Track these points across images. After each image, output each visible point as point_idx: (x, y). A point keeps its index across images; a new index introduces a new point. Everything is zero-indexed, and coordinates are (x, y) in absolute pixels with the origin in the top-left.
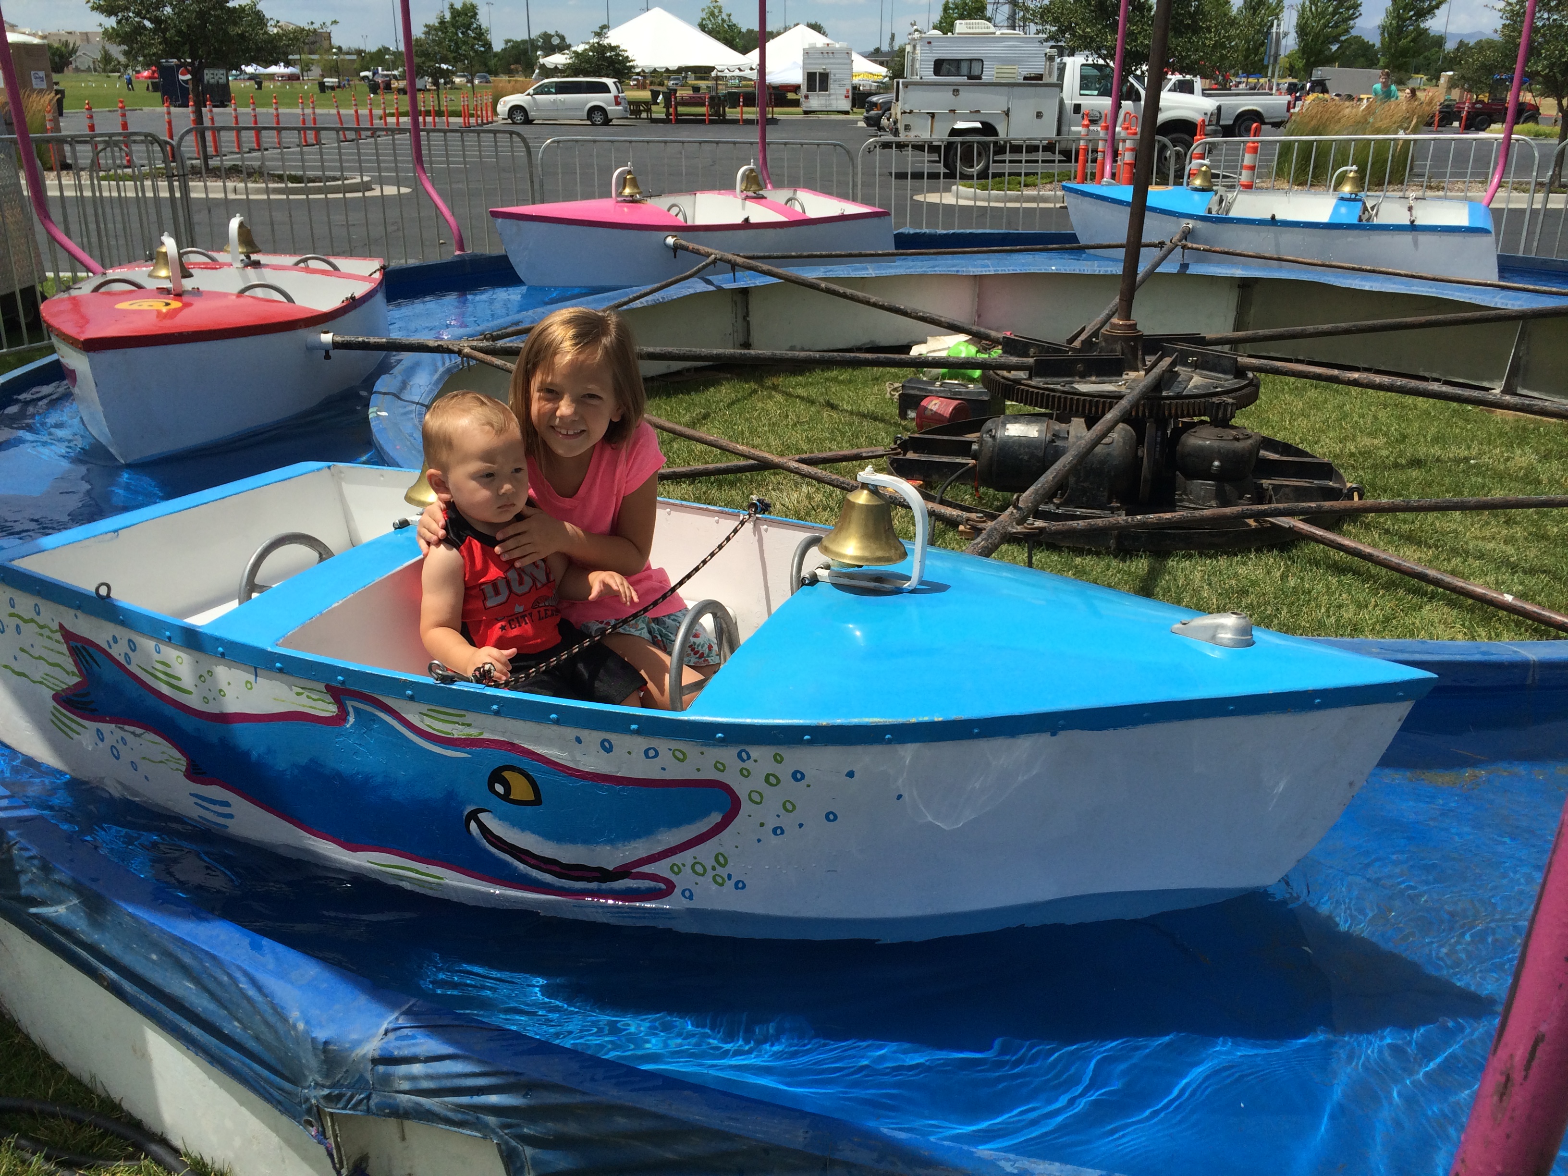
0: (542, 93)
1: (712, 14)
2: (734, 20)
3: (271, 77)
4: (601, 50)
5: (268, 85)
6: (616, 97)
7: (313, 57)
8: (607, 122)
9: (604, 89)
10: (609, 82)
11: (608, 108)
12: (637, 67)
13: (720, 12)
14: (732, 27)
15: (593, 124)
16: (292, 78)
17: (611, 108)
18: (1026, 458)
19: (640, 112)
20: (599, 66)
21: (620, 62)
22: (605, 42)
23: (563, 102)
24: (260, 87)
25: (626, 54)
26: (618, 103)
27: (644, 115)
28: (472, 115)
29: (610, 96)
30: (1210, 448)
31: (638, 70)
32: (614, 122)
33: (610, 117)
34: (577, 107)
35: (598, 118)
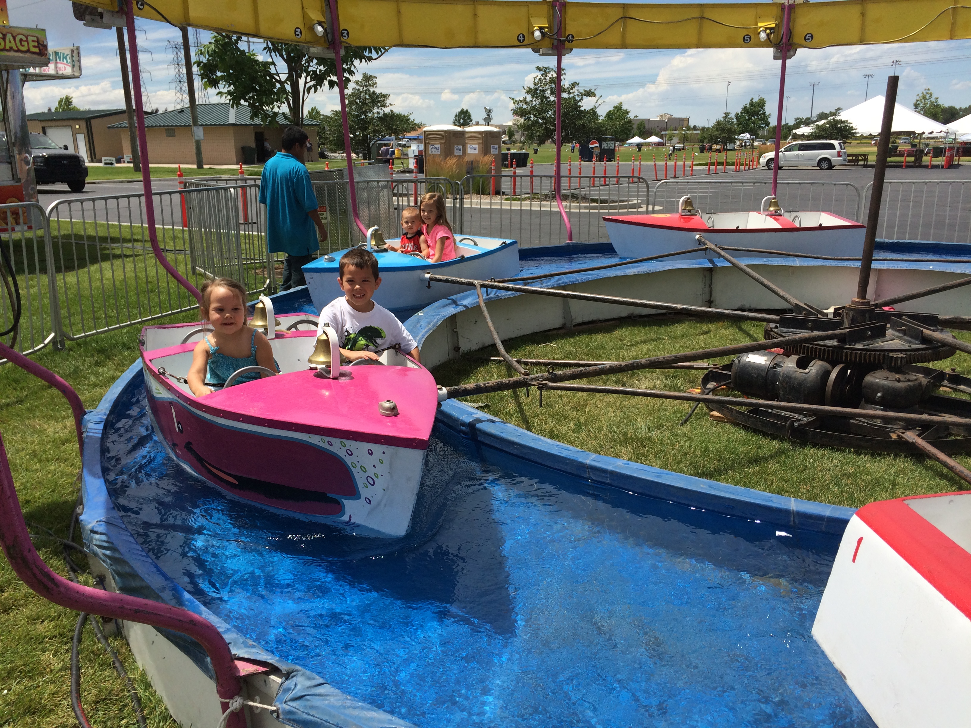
0: (790, 150)
1: (924, 98)
2: (940, 102)
3: (648, 144)
4: (835, 123)
5: (644, 149)
6: (839, 152)
7: (675, 132)
8: (831, 167)
9: (832, 147)
10: (836, 143)
11: (833, 159)
12: (858, 133)
13: (931, 96)
14: (937, 106)
15: (821, 169)
16: (659, 144)
17: (835, 159)
18: (755, 376)
19: (858, 160)
20: (831, 133)
21: (847, 130)
22: (838, 118)
23: (802, 156)
24: (640, 150)
25: (851, 125)
26: (839, 156)
27: (861, 163)
28: (742, 165)
29: (834, 152)
30: (878, 385)
31: (858, 135)
32: (837, 167)
33: (833, 164)
34: (810, 159)
35: (825, 165)
